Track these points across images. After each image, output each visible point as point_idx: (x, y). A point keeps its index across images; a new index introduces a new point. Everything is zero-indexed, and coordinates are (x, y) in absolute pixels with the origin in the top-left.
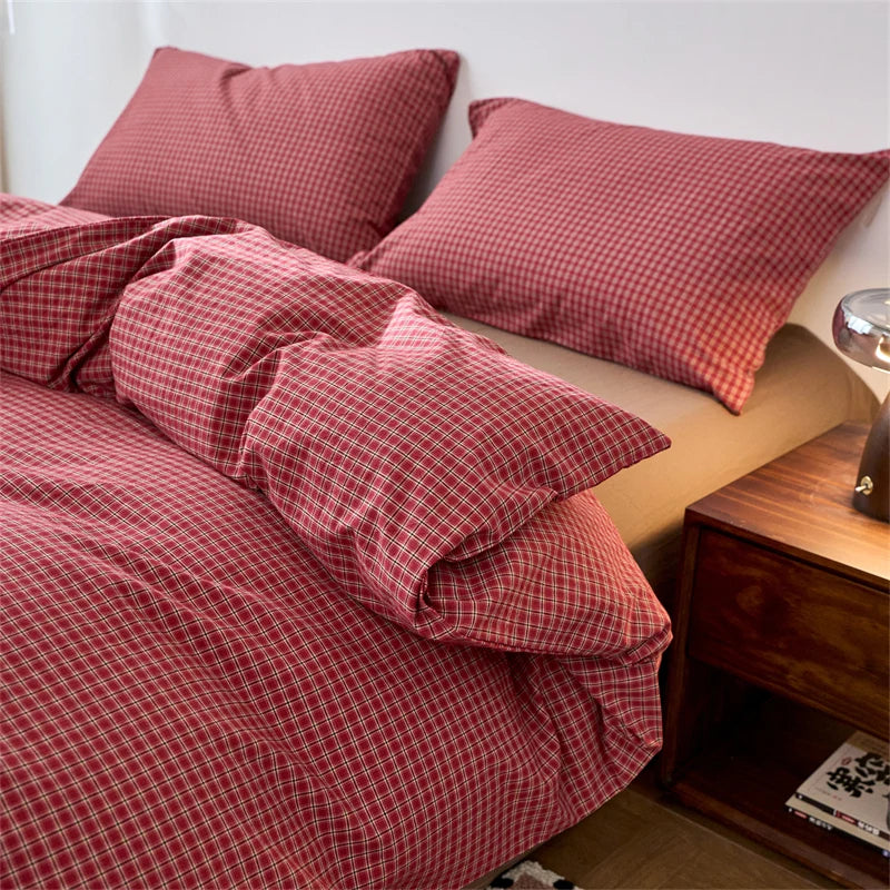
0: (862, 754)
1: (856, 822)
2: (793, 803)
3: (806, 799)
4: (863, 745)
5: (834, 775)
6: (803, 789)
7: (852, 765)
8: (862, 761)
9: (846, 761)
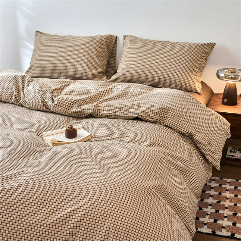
0: (232, 148)
1: (238, 157)
2: (227, 156)
3: (229, 155)
5: (230, 151)
6: (227, 154)
7: (232, 149)
8: (233, 149)
9: (230, 149)
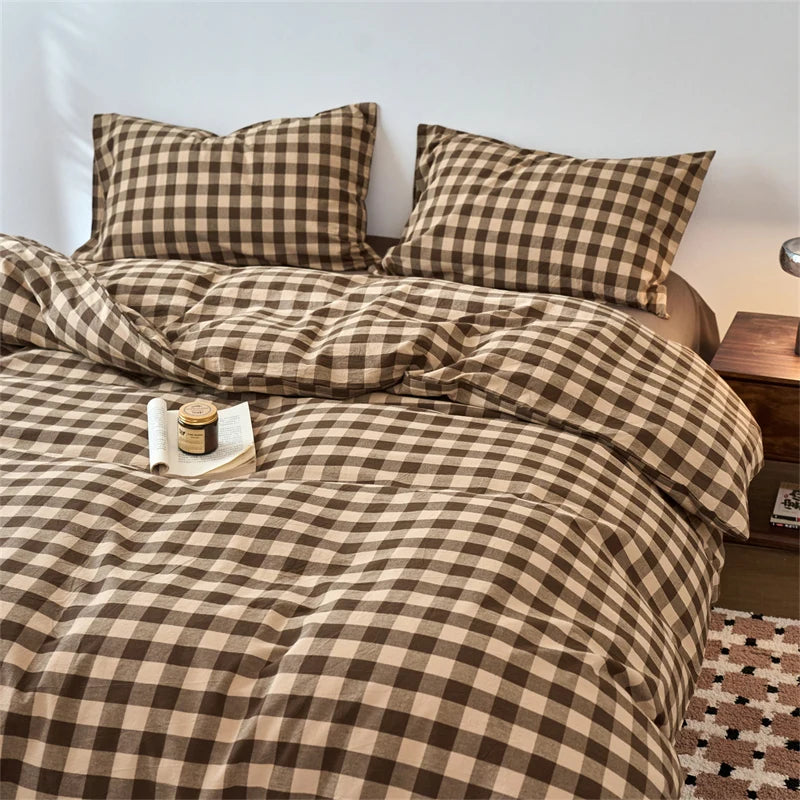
0: (791, 492)
2: (773, 520)
3: (780, 517)
4: (788, 487)
5: (785, 504)
6: (775, 512)
7: (790, 497)
8: (793, 494)
9: (786, 496)
